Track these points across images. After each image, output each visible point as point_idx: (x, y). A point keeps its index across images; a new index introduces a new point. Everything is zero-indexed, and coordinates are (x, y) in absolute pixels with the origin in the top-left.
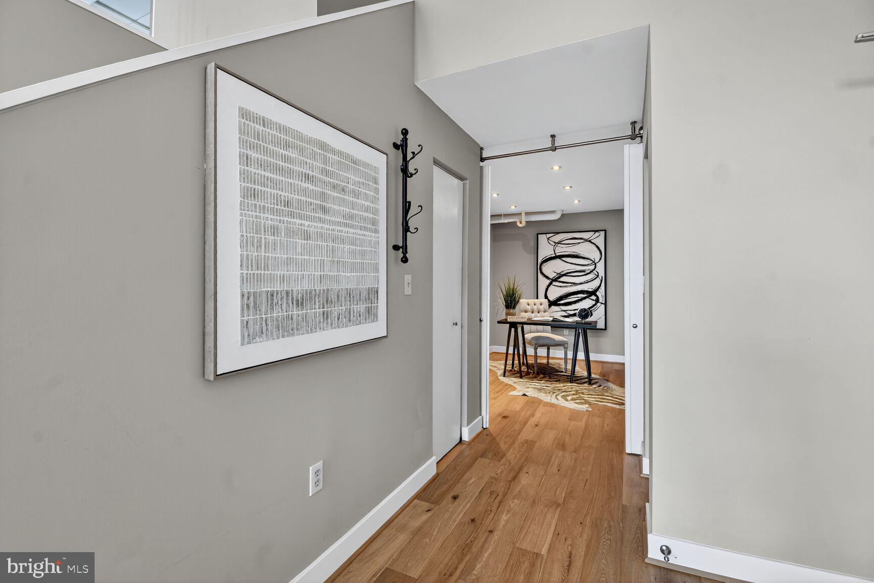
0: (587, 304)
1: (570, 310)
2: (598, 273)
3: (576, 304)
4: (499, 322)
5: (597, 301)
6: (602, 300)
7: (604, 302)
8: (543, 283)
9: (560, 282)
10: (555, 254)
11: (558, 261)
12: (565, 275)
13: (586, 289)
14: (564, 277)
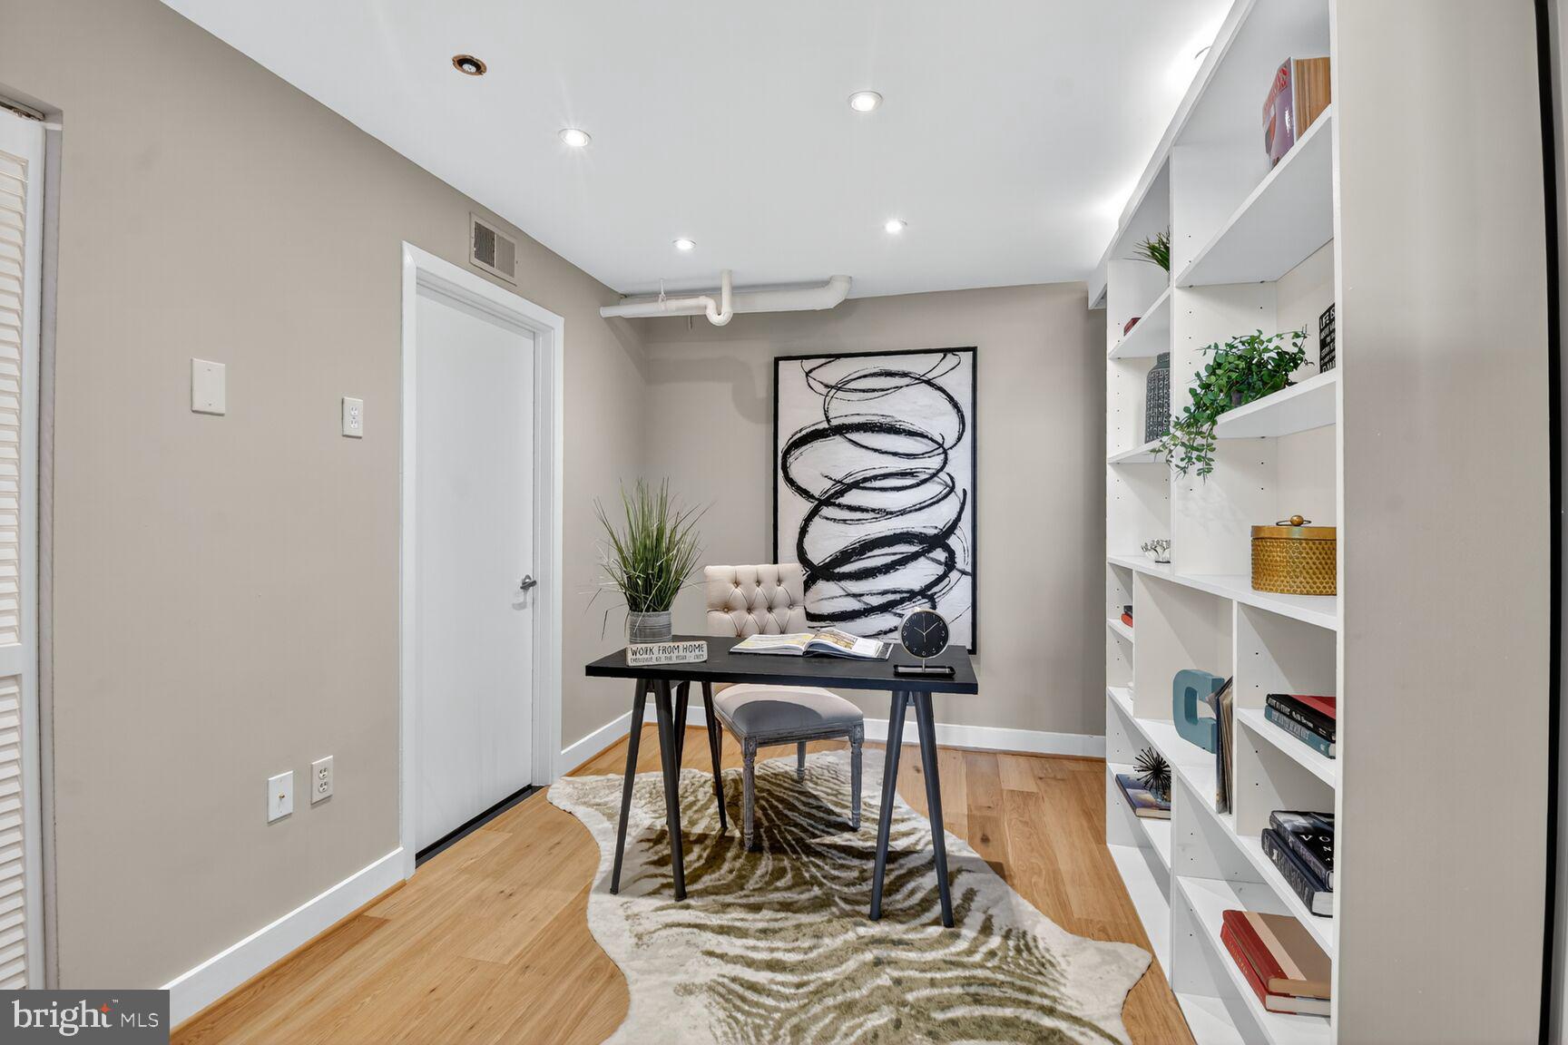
0: (918, 574)
1: (872, 594)
2: (952, 478)
3: (888, 576)
4: (592, 670)
5: (950, 564)
6: (963, 561)
7: (969, 569)
8: (794, 509)
9: (839, 506)
10: (828, 421)
11: (837, 442)
12: (856, 485)
13: (918, 529)
14: (854, 491)
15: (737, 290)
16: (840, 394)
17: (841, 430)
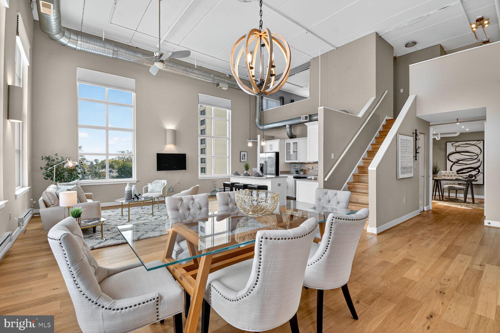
0: (473, 173)
2: (479, 159)
3: (467, 173)
5: (479, 172)
7: (482, 173)
8: (449, 164)
9: (458, 163)
10: (456, 151)
13: (473, 167)
14: (461, 161)
15: (441, 134)
16: (458, 147)
17: (459, 152)
